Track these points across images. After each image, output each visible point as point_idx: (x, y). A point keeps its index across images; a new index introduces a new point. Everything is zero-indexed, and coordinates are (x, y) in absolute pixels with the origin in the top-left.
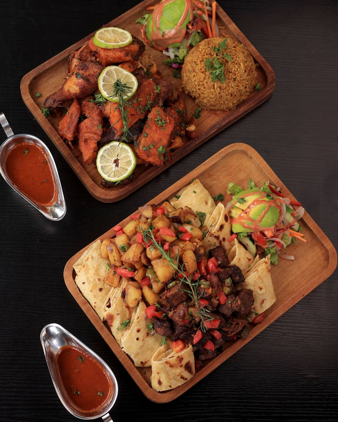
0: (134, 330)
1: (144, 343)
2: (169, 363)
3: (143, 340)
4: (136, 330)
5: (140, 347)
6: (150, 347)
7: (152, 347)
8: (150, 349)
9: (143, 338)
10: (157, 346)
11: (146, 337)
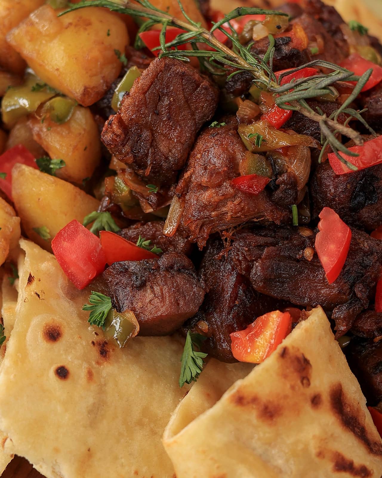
0: (29, 336)
1: (101, 391)
2: (255, 400)
3: (90, 375)
4: (40, 335)
5: (90, 412)
6: (136, 412)
7: (145, 412)
8: (140, 423)
9: (85, 365)
10: (169, 399)
11: (98, 363)
